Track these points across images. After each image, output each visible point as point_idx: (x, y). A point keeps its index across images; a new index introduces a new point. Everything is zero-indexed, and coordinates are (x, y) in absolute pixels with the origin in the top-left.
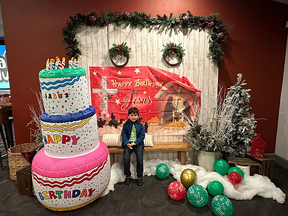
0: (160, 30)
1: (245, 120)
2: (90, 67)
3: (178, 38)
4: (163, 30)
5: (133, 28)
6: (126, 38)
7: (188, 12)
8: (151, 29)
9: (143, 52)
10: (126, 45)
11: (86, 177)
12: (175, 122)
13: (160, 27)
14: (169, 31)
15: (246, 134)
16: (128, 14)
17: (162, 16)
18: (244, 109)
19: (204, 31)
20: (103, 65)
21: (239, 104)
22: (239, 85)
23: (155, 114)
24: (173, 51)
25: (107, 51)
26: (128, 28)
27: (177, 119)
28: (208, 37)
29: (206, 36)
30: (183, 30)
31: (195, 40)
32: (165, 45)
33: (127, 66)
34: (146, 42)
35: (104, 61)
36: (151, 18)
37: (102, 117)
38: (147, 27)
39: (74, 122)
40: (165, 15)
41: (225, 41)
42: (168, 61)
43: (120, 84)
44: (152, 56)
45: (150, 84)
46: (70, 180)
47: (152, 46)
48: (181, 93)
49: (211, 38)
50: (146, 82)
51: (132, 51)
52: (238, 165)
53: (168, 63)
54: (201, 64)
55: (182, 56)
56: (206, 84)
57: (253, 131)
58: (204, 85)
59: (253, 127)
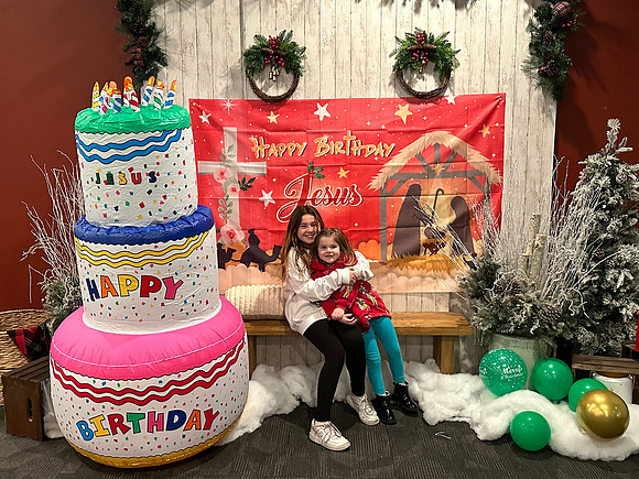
1: (625, 252)
2: (191, 101)
3: (438, 18)
6: (293, 20)
9: (340, 58)
10: (292, 39)
11: (200, 378)
12: (427, 256)
15: (632, 291)
18: (624, 221)
20: (227, 94)
21: (609, 207)
22: (612, 151)
23: (370, 234)
24: (424, 54)
25: (236, 57)
27: (433, 247)
28: (526, 13)
29: (521, 12)
31: (488, 22)
32: (403, 38)
33: (298, 96)
34: (349, 31)
35: (230, 83)
37: (225, 241)
39: (171, 242)
41: (574, 25)
42: (410, 83)
43: (274, 150)
44: (363, 70)
45: (356, 150)
46: (161, 386)
47: (365, 42)
48: (444, 175)
49: (536, 15)
50: (345, 142)
51: (307, 55)
52: (600, 374)
53: (408, 89)
54: (505, 89)
55: (450, 70)
56: (518, 150)
58: (512, 153)
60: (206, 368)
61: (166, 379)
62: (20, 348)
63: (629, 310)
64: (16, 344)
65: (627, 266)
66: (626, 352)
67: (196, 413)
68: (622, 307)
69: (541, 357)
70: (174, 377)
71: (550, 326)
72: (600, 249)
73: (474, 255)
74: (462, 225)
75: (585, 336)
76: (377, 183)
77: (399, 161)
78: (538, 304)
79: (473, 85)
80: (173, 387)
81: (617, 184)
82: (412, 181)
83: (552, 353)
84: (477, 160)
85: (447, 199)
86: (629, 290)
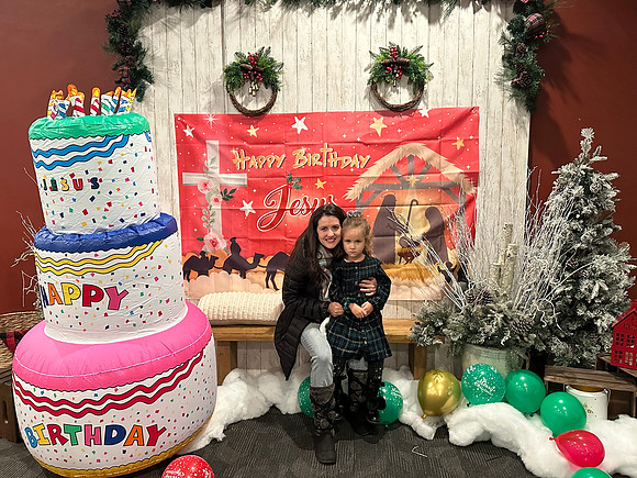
0: (362, 11)
1: (599, 262)
2: (176, 116)
3: (412, 33)
4: (371, 12)
5: (288, 9)
6: (271, 37)
8: (339, 9)
9: (316, 72)
10: (270, 56)
11: (140, 393)
12: (402, 265)
13: (362, 2)
14: (387, 14)
15: (604, 303)
18: (598, 231)
19: (489, 10)
20: (210, 109)
21: (583, 217)
22: (586, 161)
24: (398, 67)
25: (218, 74)
26: (276, 9)
27: (408, 256)
28: (499, 27)
29: (494, 26)
30: (426, 8)
31: (461, 36)
32: (378, 52)
33: (277, 110)
34: (326, 47)
35: (213, 97)
37: (207, 248)
38: (327, 5)
39: (112, 251)
41: (548, 37)
42: (385, 96)
43: (253, 162)
44: (339, 85)
45: (333, 162)
46: (97, 399)
47: (341, 58)
48: (421, 187)
49: (509, 28)
50: (322, 155)
51: (285, 71)
52: (574, 387)
53: (383, 102)
54: (479, 102)
55: (424, 83)
56: (492, 161)
57: (624, 293)
58: (486, 163)
59: (625, 281)
60: (148, 383)
61: (102, 393)
62: (11, 349)
63: (605, 321)
65: (602, 276)
66: (601, 365)
67: (137, 429)
68: (597, 318)
69: (512, 368)
70: (111, 391)
71: (521, 337)
72: (573, 259)
73: (449, 265)
74: (437, 235)
75: (558, 347)
76: (353, 193)
77: (374, 171)
78: (510, 314)
79: (447, 97)
80: (110, 401)
81: (591, 193)
82: (387, 192)
83: (525, 364)
84: (452, 171)
85: (421, 210)
86: (605, 301)
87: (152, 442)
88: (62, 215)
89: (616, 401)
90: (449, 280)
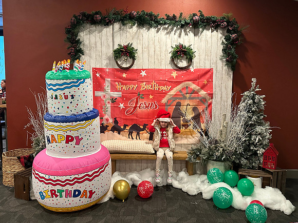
0: (168, 30)
1: (259, 129)
2: (93, 68)
3: (188, 39)
4: (172, 30)
5: (139, 28)
6: (133, 39)
7: (200, 11)
8: (159, 29)
9: (150, 53)
10: (132, 46)
11: (87, 177)
12: (184, 129)
13: (168, 27)
14: (178, 32)
16: (135, 13)
17: (171, 15)
18: (258, 117)
19: (217, 31)
20: (107, 66)
21: (253, 112)
22: (253, 90)
24: (182, 52)
25: (110, 52)
26: (135, 28)
27: (185, 126)
28: (221, 38)
29: (219, 37)
30: (193, 30)
31: (207, 41)
32: (174, 46)
33: (133, 68)
34: (154, 43)
35: (108, 62)
36: (159, 18)
37: (105, 122)
38: (155, 27)
39: (78, 122)
40: (174, 15)
41: (239, 43)
42: (177, 63)
43: (124, 88)
44: (159, 57)
45: (156, 88)
46: (71, 179)
47: (160, 48)
48: (190, 98)
49: (225, 39)
50: (152, 85)
51: (138, 52)
52: (249, 176)
53: (176, 66)
54: (213, 66)
55: (192, 59)
56: (218, 89)
57: (267, 141)
58: (216, 90)
59: (268, 136)
60: (90, 173)
61: (73, 177)
62: (22, 164)
63: (261, 151)
64: (20, 162)
65: (260, 134)
66: (260, 168)
67: (85, 191)
68: (258, 150)
69: (227, 169)
70: (76, 176)
71: (230, 157)
72: (249, 127)
73: (202, 129)
74: (197, 118)
75: (244, 161)
76: (164, 101)
77: (173, 92)
78: (225, 148)
79: (201, 65)
80: (76, 180)
81: (255, 102)
82: (178, 100)
83: (231, 168)
84: (203, 93)
85: (191, 108)
86: (261, 144)
87: (90, 197)
88: (58, 108)
89: (265, 182)
90: (202, 135)
